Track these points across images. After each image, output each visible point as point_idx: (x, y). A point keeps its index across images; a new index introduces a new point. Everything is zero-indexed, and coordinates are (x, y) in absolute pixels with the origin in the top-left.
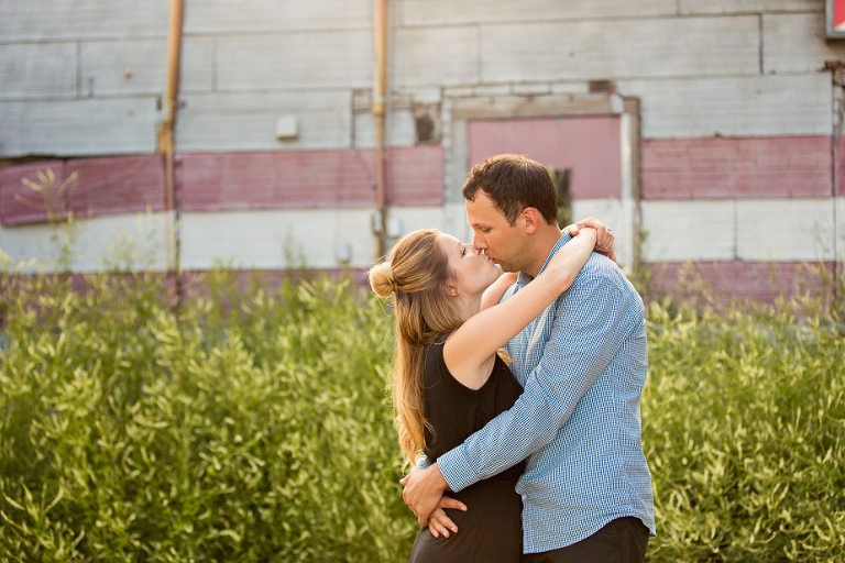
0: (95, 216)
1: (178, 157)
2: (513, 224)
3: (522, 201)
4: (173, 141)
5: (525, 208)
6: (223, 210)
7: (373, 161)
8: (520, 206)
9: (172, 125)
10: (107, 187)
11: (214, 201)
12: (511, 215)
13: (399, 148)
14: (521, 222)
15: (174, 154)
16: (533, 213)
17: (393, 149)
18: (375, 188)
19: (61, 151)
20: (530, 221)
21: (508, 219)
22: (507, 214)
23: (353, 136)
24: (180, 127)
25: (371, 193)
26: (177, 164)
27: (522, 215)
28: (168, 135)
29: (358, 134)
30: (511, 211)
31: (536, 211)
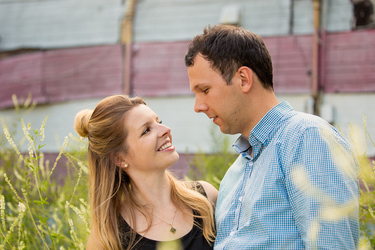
0: (66, 101)
1: (136, 47)
2: (229, 82)
3: (237, 61)
4: (133, 33)
5: (239, 67)
6: (170, 96)
7: (310, 46)
8: (235, 65)
9: (131, 17)
10: (76, 75)
11: (163, 87)
12: (227, 74)
13: (337, 33)
14: (237, 80)
15: (133, 43)
16: (247, 72)
17: (328, 33)
18: (310, 73)
19: (44, 44)
20: (244, 81)
21: (224, 78)
22: (223, 73)
23: (292, 23)
24: (139, 20)
25: (307, 79)
26: (134, 54)
27: (237, 74)
28: (128, 27)
29: (296, 20)
30: (227, 70)
31: (250, 70)
